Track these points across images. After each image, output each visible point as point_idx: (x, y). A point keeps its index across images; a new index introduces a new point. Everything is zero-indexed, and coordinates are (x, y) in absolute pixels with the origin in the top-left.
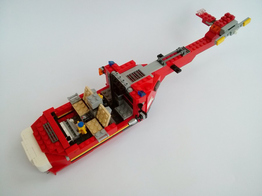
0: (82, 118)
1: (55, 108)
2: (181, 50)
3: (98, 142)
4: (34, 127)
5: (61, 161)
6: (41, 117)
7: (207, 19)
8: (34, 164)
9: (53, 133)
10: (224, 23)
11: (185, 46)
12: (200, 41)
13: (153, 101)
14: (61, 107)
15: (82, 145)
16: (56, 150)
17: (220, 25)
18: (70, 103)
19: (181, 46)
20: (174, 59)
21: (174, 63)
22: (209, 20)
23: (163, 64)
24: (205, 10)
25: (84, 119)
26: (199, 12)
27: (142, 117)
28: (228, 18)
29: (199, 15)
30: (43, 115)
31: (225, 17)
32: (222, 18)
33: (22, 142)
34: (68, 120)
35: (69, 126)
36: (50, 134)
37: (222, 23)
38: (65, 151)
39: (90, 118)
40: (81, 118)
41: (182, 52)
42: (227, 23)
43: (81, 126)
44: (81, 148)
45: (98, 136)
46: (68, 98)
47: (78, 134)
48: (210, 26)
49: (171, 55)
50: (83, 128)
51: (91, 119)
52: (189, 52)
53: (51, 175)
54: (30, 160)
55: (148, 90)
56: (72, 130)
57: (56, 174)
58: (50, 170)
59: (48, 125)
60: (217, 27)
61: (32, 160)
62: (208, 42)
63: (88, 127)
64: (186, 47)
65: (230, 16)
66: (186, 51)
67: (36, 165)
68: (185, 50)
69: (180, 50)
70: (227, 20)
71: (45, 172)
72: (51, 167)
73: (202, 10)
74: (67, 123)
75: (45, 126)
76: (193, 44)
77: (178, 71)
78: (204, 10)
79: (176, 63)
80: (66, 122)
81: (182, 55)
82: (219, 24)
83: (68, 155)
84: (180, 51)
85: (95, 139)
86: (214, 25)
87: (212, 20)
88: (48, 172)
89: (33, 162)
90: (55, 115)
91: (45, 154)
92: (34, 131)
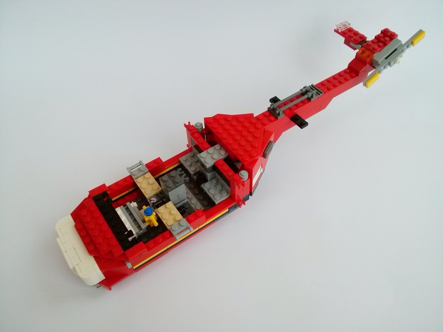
0: (151, 200)
1: (107, 186)
2: (309, 91)
3: (176, 240)
4: (76, 215)
5: (119, 269)
6: (86, 199)
7: (352, 39)
8: (77, 273)
10: (379, 46)
11: (314, 84)
12: (340, 74)
13: (261, 174)
14: (117, 184)
15: (151, 243)
16: (111, 252)
17: (373, 49)
18: (130, 176)
19: (308, 84)
20: (297, 106)
21: (295, 111)
22: (355, 40)
23: (278, 115)
24: (349, 24)
25: (153, 203)
26: (339, 26)
28: (386, 37)
29: (340, 31)
30: (90, 196)
31: (382, 35)
32: (376, 37)
33: (58, 239)
34: (128, 204)
35: (131, 214)
37: (376, 46)
38: (124, 254)
39: (163, 201)
40: (149, 201)
41: (310, 94)
42: (385, 44)
43: (148, 214)
44: (149, 249)
45: (175, 230)
46: (128, 168)
47: (144, 226)
48: (357, 51)
49: (291, 99)
50: (153, 218)
51: (164, 203)
52: (321, 94)
53: (104, 290)
54: (71, 267)
55: (253, 157)
56: (135, 220)
57: (110, 289)
58: (102, 283)
60: (367, 53)
61: (74, 268)
62: (352, 77)
63: (160, 215)
64: (316, 85)
65: (389, 34)
66: (317, 93)
67: (80, 275)
68: (315, 91)
69: (307, 90)
70: (385, 40)
71: (94, 286)
72: (103, 278)
73: (344, 24)
74: (127, 209)
76: (328, 81)
77: (302, 124)
78: (347, 24)
79: (299, 112)
80: (125, 207)
81: (309, 99)
82: (371, 48)
83: (130, 259)
84: (306, 92)
85: (171, 235)
86: (363, 49)
87: (360, 40)
88: (99, 285)
89: (76, 271)
90: (108, 196)
91: (95, 257)
92: (75, 222)
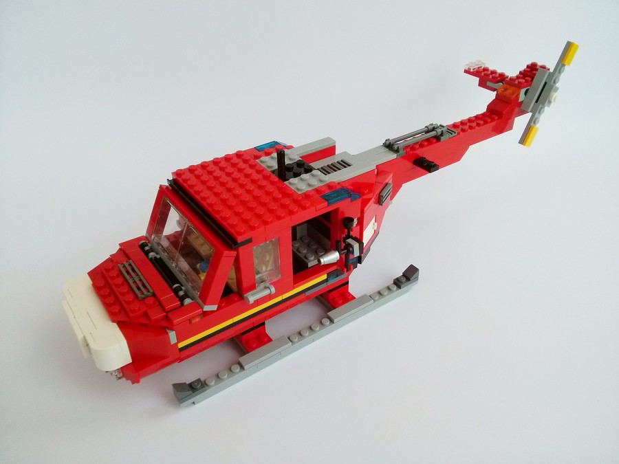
2: (437, 129)
7: (490, 77)
9: (141, 280)
10: (527, 81)
11: (444, 125)
12: (477, 117)
17: (519, 82)
19: (435, 123)
20: (421, 145)
21: (420, 153)
22: (493, 78)
23: (397, 151)
24: (483, 63)
26: (470, 66)
27: (351, 249)
29: (472, 70)
31: (529, 70)
32: (520, 73)
33: (64, 302)
36: (135, 282)
37: (522, 81)
38: (167, 317)
41: (439, 131)
48: (497, 91)
52: (454, 134)
57: (138, 381)
59: (130, 265)
60: (512, 89)
62: (494, 120)
64: (446, 126)
65: (538, 67)
66: (448, 131)
69: (434, 127)
70: (533, 74)
73: (476, 63)
75: (124, 267)
76: (462, 122)
77: (432, 167)
78: (480, 64)
79: (425, 154)
81: (438, 138)
82: (516, 83)
84: (434, 129)
86: (505, 86)
87: (499, 79)
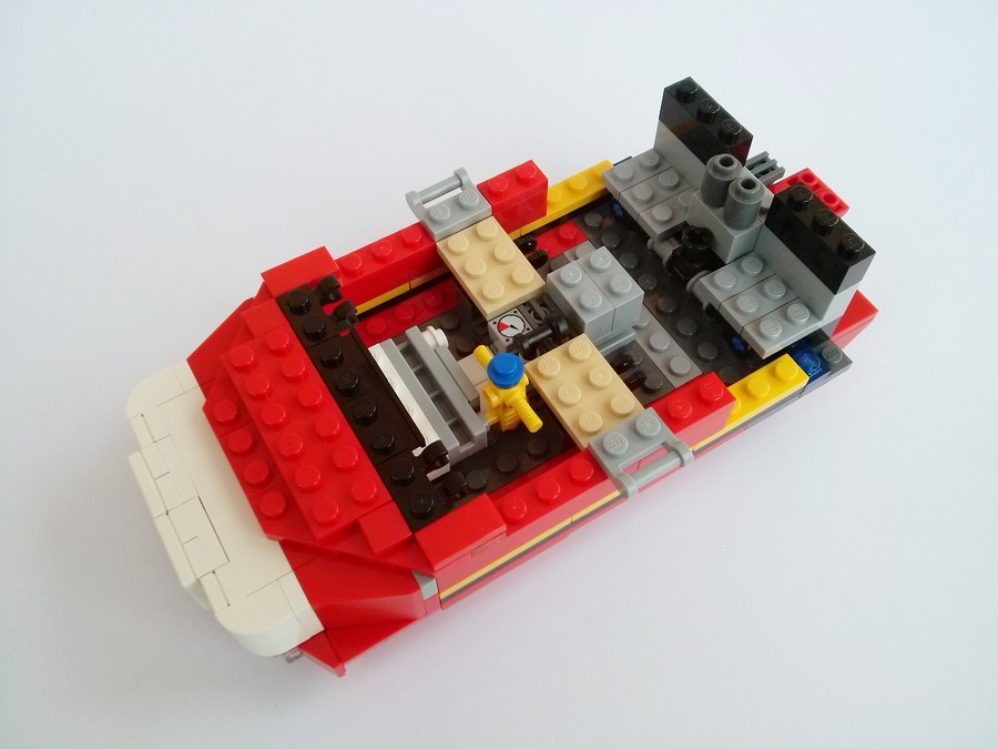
0: (501, 327)
1: (336, 254)
6: (248, 304)
14: (370, 253)
15: (517, 499)
16: (354, 529)
18: (421, 229)
25: (519, 339)
30: (265, 290)
34: (413, 333)
35: (424, 374)
39: (556, 330)
40: (493, 327)
44: (514, 524)
45: (619, 453)
46: (410, 197)
47: (479, 427)
50: (518, 394)
51: (557, 339)
54: (187, 581)
56: (441, 399)
58: (309, 647)
61: (198, 584)
63: (546, 389)
67: (225, 618)
72: (315, 626)
74: (410, 353)
80: (403, 345)
83: (436, 567)
85: (600, 474)
88: (298, 653)
89: (203, 594)
90: (338, 297)
91: (287, 547)
92: (206, 393)
